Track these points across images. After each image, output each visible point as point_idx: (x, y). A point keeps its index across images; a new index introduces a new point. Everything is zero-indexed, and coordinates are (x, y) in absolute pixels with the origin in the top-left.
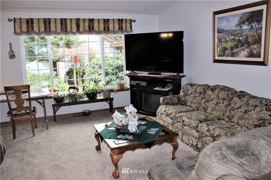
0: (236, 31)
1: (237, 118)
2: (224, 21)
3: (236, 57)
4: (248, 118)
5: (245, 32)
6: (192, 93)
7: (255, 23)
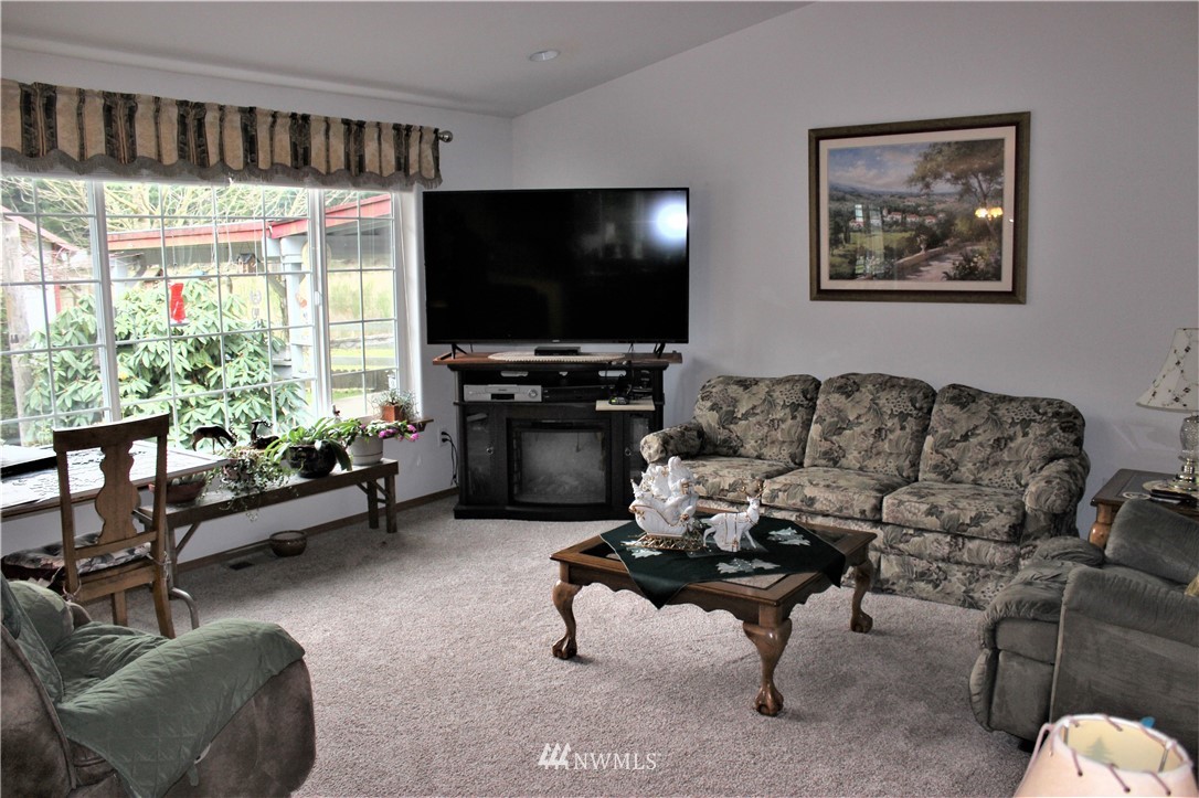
0: (910, 199)
1: (973, 467)
2: (859, 163)
3: (909, 279)
4: (1010, 462)
5: (945, 202)
6: (758, 411)
7: (977, 177)
